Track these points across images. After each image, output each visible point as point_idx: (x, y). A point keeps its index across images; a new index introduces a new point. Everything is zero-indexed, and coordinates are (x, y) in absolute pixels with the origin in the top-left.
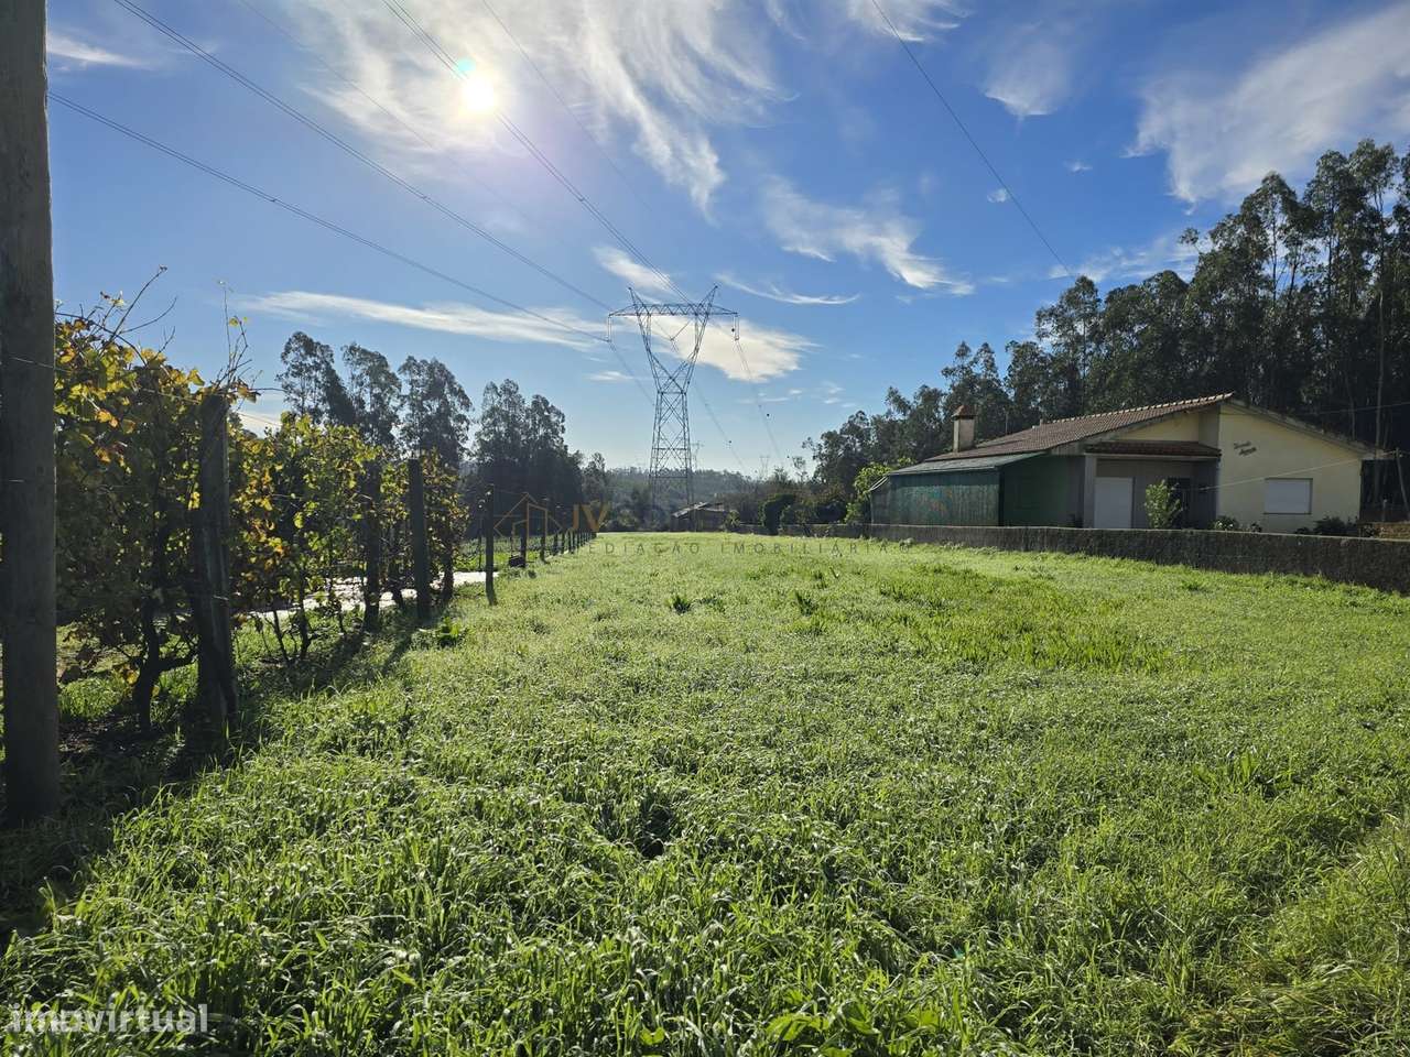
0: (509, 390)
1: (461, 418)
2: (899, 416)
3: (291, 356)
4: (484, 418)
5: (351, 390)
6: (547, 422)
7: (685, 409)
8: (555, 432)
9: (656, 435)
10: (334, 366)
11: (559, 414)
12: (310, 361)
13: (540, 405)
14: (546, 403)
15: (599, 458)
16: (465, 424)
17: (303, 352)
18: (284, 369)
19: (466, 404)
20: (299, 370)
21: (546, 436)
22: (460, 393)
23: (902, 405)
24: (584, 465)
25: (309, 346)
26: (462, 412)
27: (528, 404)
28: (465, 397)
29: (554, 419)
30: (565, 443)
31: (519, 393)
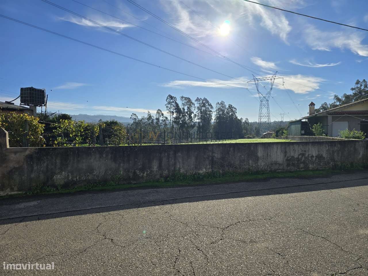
0: (222, 103)
1: (211, 111)
2: (338, 103)
3: (168, 100)
4: (216, 111)
5: (181, 106)
6: (232, 111)
7: (268, 105)
8: (234, 113)
9: (260, 113)
10: (177, 102)
11: (235, 108)
12: (171, 101)
13: (230, 107)
14: (232, 106)
15: (247, 119)
16: (212, 112)
17: (170, 99)
18: (166, 103)
19: (212, 108)
20: (169, 103)
21: (232, 114)
22: (210, 105)
23: (338, 100)
24: (243, 121)
25: (171, 97)
26: (211, 110)
27: (227, 107)
28: (211, 106)
29: (234, 110)
30: (237, 116)
31: (225, 104)
